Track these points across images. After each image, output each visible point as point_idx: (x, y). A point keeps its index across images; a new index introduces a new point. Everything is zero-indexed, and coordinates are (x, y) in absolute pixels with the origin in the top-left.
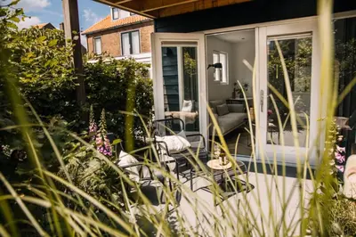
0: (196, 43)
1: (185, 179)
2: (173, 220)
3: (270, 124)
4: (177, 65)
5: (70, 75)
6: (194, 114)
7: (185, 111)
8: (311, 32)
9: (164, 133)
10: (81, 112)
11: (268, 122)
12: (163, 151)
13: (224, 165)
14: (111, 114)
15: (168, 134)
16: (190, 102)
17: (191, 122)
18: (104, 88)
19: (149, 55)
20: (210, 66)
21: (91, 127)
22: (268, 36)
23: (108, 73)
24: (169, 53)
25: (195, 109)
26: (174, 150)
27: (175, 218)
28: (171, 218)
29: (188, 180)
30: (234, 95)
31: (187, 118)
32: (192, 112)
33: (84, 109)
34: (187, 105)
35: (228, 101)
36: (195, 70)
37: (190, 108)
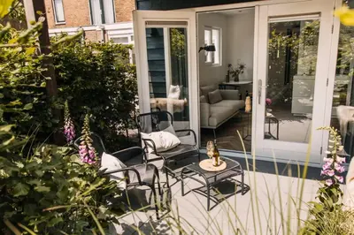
0: (185, 23)
1: (175, 180)
2: (164, 228)
3: (269, 114)
4: (163, 48)
5: (37, 65)
6: (182, 102)
7: (172, 97)
8: (319, 13)
9: (150, 128)
10: (53, 109)
11: (266, 111)
12: (150, 150)
13: (217, 165)
14: (89, 109)
15: (155, 129)
16: (178, 88)
17: (179, 111)
18: (79, 79)
19: (131, 25)
20: (201, 49)
21: (66, 127)
22: (270, 17)
23: (83, 60)
24: (155, 34)
25: (184, 95)
26: (162, 148)
27: (166, 226)
28: (162, 226)
29: (178, 180)
30: (228, 79)
31: (175, 107)
32: (180, 98)
33: (57, 106)
34: (174, 91)
35: (221, 86)
36: (184, 51)
37: (177, 94)
